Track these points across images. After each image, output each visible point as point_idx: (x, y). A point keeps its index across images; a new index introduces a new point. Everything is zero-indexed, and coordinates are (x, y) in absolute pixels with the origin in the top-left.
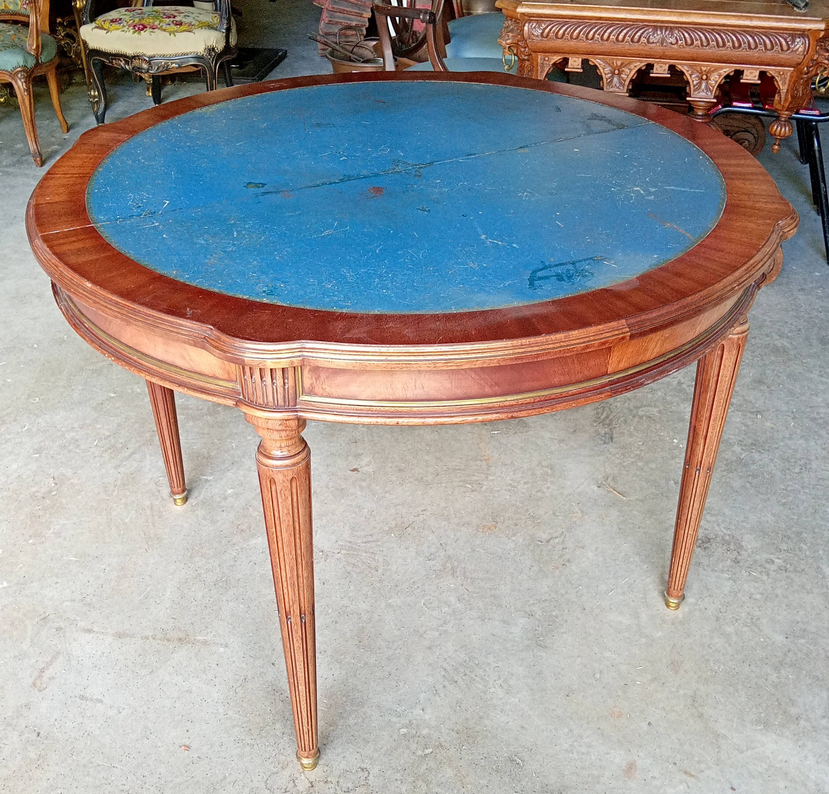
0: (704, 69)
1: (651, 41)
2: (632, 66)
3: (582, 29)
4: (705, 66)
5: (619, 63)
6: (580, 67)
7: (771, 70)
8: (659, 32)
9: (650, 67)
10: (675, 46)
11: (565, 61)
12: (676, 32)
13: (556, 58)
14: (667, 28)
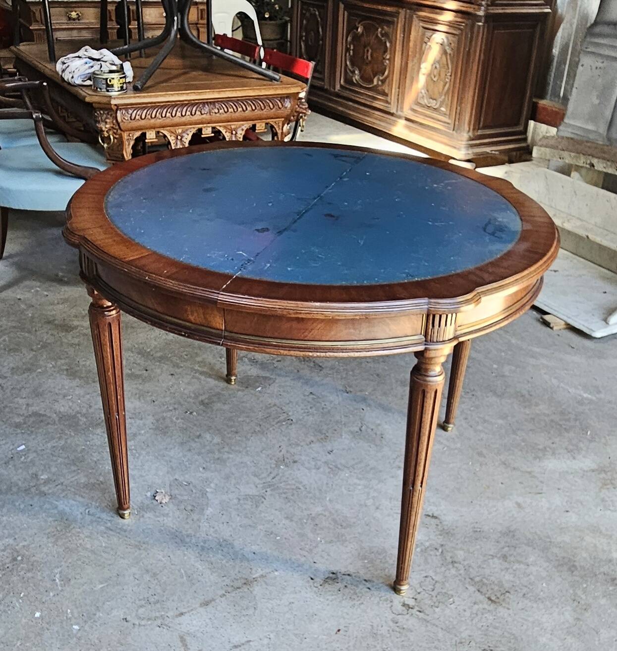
0: (233, 127)
1: (203, 113)
2: (188, 132)
3: (157, 111)
4: (233, 125)
5: (180, 131)
6: (155, 137)
7: (271, 122)
8: (206, 106)
9: (200, 130)
10: (218, 115)
11: (144, 135)
12: (217, 104)
13: (138, 134)
14: (210, 102)
